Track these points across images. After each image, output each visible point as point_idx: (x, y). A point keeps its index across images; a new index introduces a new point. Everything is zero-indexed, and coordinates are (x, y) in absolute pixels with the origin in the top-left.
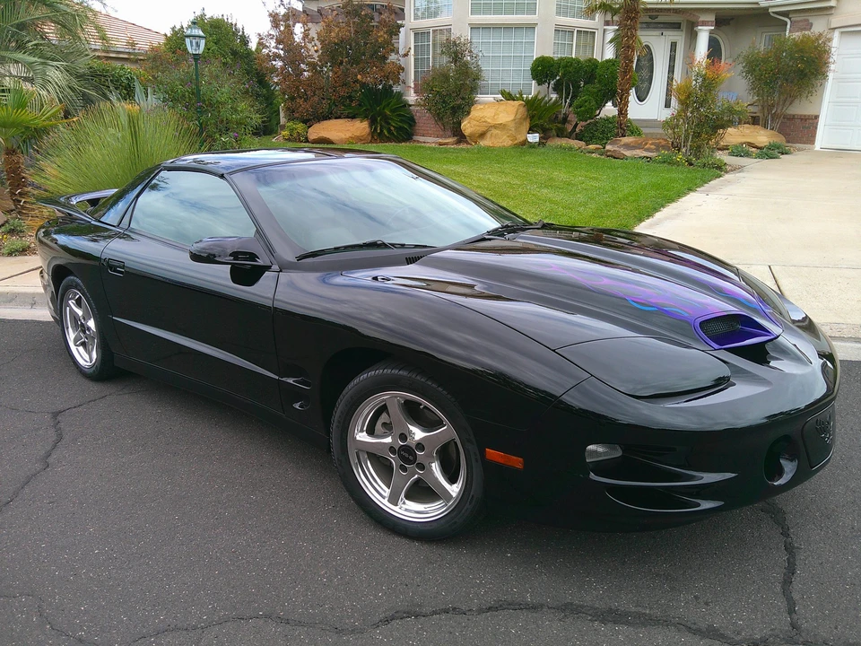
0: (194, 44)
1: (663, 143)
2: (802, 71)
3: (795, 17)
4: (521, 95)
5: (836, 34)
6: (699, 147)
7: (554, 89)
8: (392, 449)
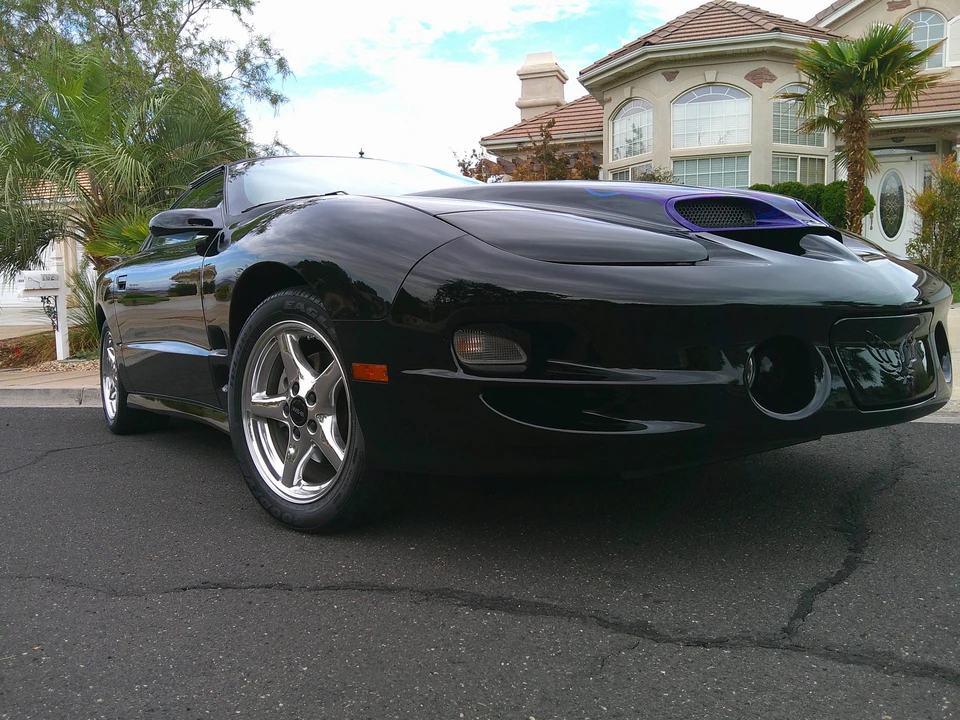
8: (286, 409)
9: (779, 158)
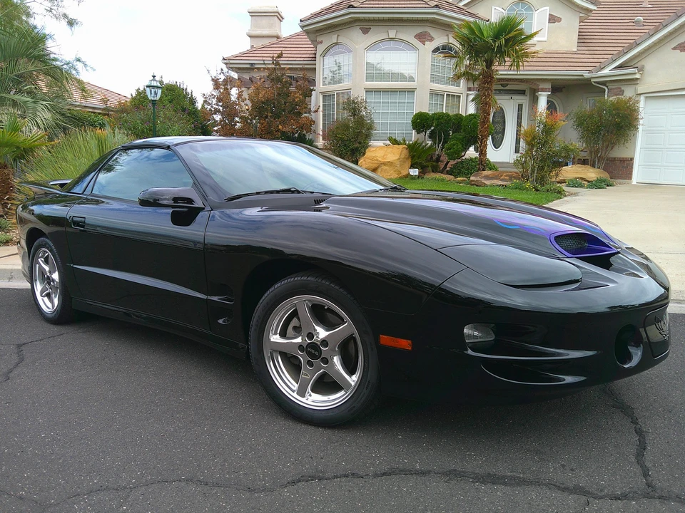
0: (153, 92)
1: (515, 175)
2: (619, 124)
3: (611, 86)
4: (404, 141)
5: (642, 98)
6: (543, 177)
7: (430, 137)
8: (300, 347)
9: (434, 94)
